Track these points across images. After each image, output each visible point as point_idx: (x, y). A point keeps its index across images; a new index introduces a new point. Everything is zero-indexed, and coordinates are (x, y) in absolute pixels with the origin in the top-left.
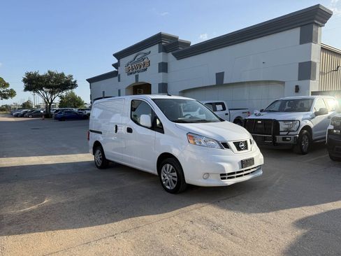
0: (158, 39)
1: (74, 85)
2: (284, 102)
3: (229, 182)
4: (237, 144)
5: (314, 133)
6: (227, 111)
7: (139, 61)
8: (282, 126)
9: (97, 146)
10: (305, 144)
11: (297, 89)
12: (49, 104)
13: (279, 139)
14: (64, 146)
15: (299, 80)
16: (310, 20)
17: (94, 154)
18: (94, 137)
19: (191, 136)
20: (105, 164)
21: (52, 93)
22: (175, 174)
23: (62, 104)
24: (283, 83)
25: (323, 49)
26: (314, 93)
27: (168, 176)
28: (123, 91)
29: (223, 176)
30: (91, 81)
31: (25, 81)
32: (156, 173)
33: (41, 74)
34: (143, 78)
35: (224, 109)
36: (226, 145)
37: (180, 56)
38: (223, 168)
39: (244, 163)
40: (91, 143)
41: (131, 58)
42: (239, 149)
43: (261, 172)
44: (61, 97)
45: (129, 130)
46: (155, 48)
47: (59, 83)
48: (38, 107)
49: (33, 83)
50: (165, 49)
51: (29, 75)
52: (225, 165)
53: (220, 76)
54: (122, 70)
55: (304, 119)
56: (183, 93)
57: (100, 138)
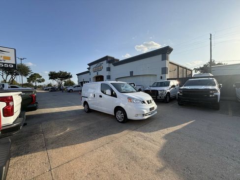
0: (106, 58)
1: (71, 77)
2: (158, 83)
3: (146, 117)
4: (148, 101)
5: (171, 95)
6: (135, 87)
7: (98, 66)
8: (159, 92)
9: (86, 103)
10: (168, 99)
11: (161, 78)
12: (60, 85)
13: (158, 98)
14: (69, 103)
15: (162, 74)
16: (165, 52)
17: (84, 106)
18: (84, 99)
19: (130, 99)
20: (89, 111)
21: (61, 80)
22: (123, 114)
23: (65, 85)
24: (156, 75)
25: (170, 63)
26: (168, 79)
27: (119, 116)
28: (92, 79)
29: (144, 115)
30: (78, 75)
31: (49, 75)
32: (114, 114)
33: (57, 72)
34: (100, 73)
35: (134, 86)
36: (144, 102)
37: (115, 65)
38: (143, 112)
39: (151, 109)
40: (83, 102)
41: (95, 65)
42: (149, 103)
43: (156, 112)
44: (65, 81)
45: (101, 96)
46: (105, 62)
47: (65, 76)
48: (55, 86)
49: (53, 76)
50: (109, 62)
51: (51, 72)
52: (145, 110)
53: (132, 73)
54: (91, 70)
55: (167, 89)
56: (117, 79)
57: (87, 100)
